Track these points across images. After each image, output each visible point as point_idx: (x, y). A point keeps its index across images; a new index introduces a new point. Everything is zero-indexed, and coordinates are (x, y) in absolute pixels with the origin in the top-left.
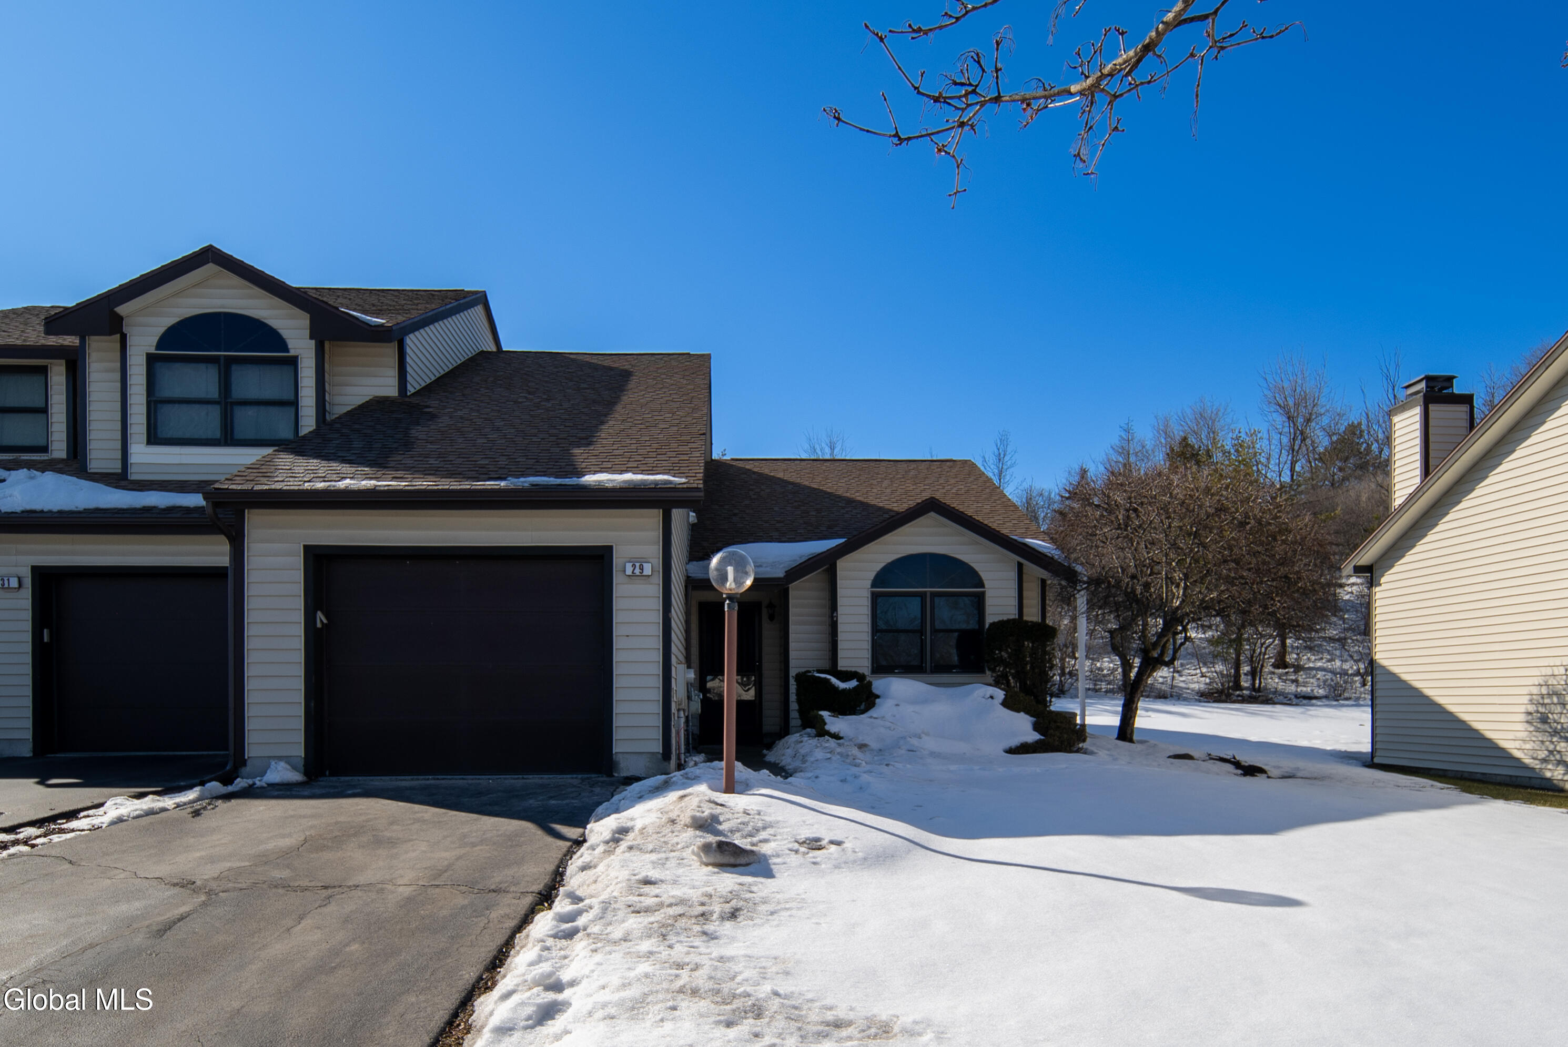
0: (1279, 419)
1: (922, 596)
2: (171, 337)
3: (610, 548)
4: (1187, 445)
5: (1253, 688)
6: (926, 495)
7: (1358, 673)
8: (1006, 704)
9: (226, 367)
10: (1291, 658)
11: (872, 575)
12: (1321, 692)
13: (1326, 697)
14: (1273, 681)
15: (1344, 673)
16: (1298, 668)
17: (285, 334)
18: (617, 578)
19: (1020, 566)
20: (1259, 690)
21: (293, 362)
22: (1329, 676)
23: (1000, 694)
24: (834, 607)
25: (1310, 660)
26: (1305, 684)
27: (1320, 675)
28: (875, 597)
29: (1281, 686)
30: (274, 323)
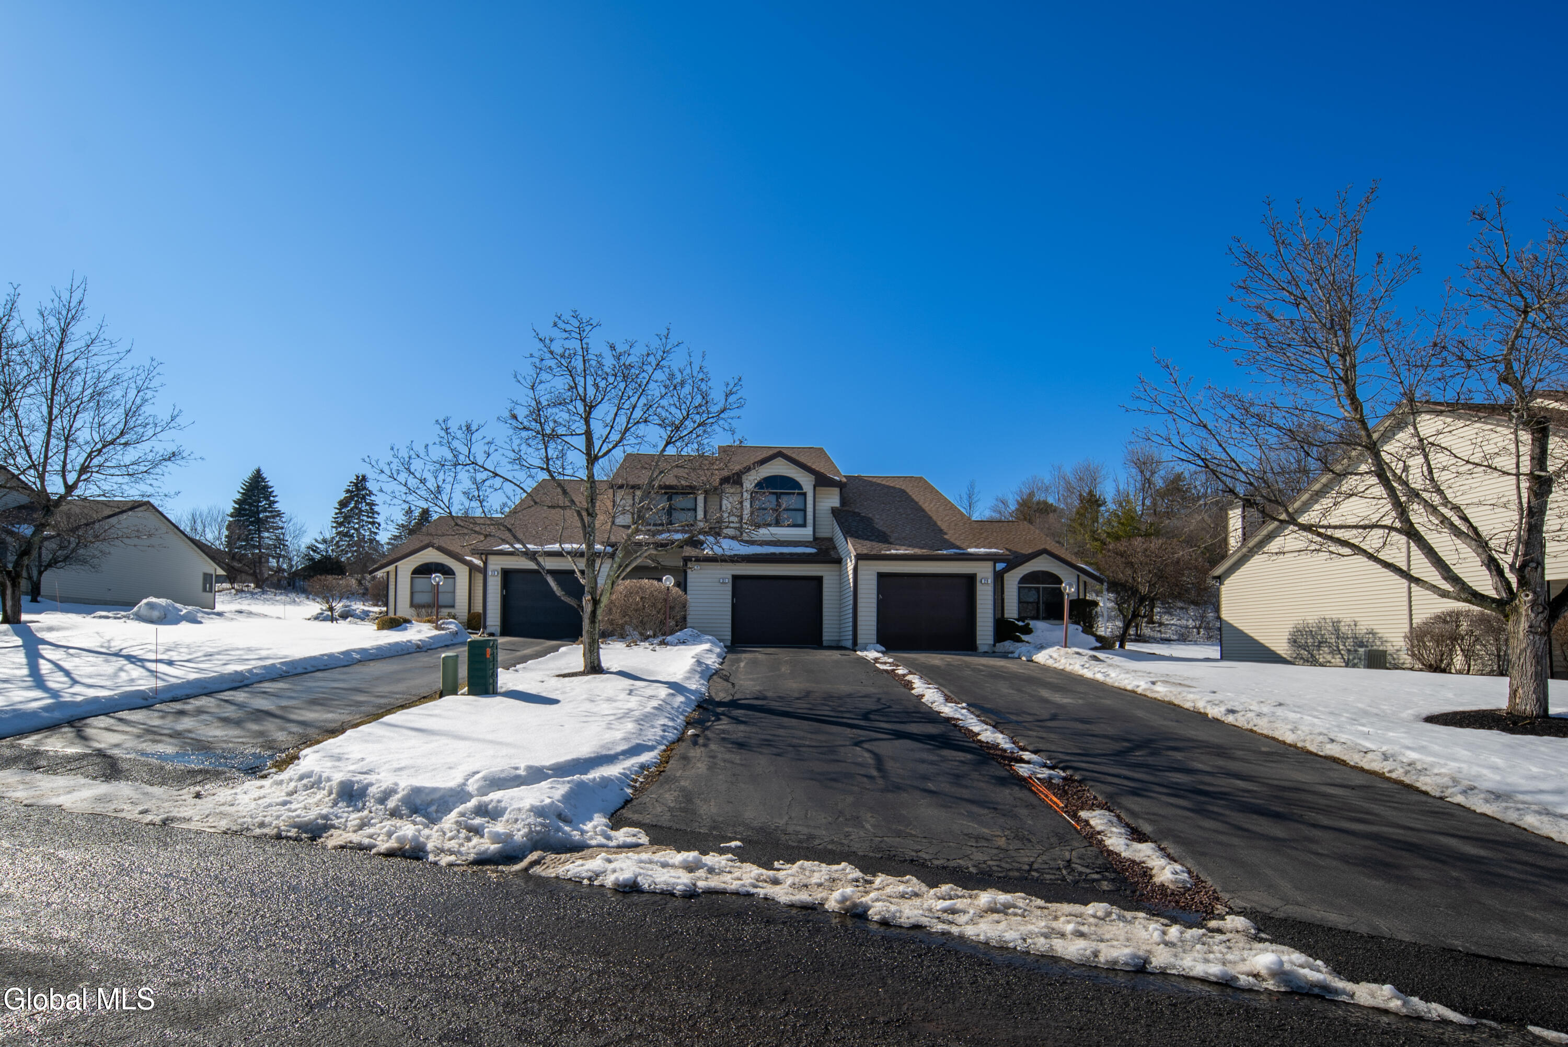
0: (1134, 471)
1: (1038, 589)
2: (759, 485)
3: (975, 574)
4: (1092, 496)
5: (1137, 635)
6: (1042, 547)
7: (1195, 627)
8: (1083, 631)
9: (778, 496)
10: (1156, 618)
11: (1018, 579)
12: (1175, 637)
13: (1178, 640)
14: (1147, 631)
15: (1187, 627)
16: (1161, 624)
17: (801, 483)
18: (978, 584)
19: (1078, 576)
20: (1140, 636)
21: (805, 494)
22: (1178, 628)
23: (1080, 628)
24: (1003, 592)
25: (1166, 619)
26: (1165, 633)
27: (1173, 628)
28: (1019, 588)
29: (1152, 634)
30: (797, 479)
